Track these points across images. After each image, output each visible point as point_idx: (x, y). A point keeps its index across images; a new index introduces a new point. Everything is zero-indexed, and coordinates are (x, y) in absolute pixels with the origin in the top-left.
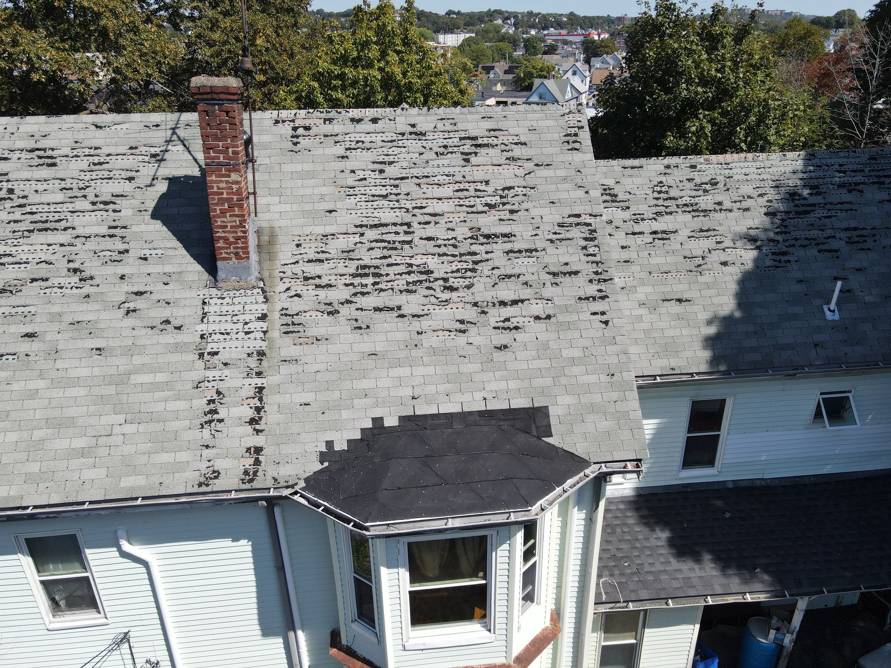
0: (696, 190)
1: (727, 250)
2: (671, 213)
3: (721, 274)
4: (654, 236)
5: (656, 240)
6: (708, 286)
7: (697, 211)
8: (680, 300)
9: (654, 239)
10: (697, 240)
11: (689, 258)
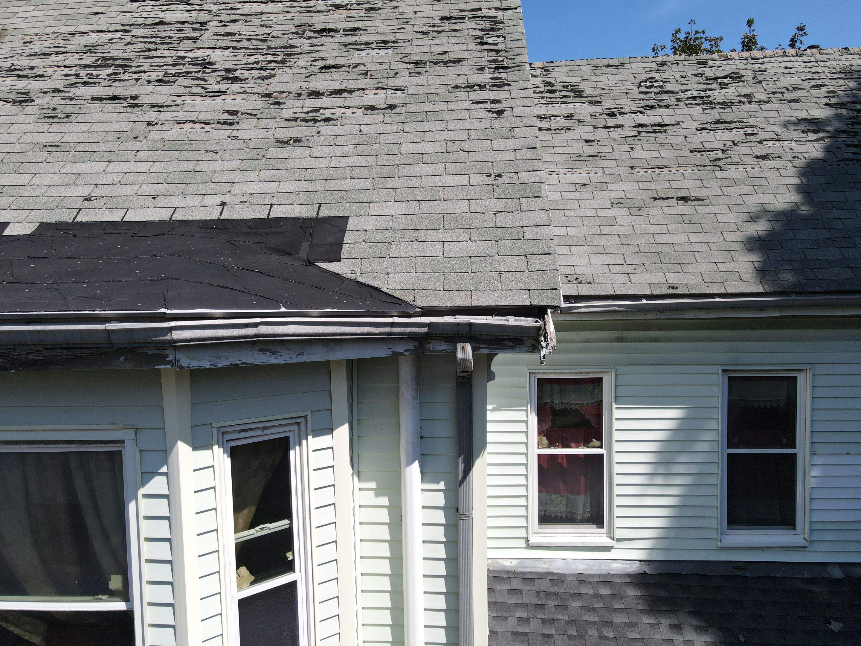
0: (708, 84)
1: (764, 143)
2: (668, 106)
3: (757, 169)
4: (640, 129)
5: (643, 134)
6: (735, 182)
7: (711, 103)
8: (684, 199)
9: (639, 133)
10: (712, 133)
11: (699, 152)
